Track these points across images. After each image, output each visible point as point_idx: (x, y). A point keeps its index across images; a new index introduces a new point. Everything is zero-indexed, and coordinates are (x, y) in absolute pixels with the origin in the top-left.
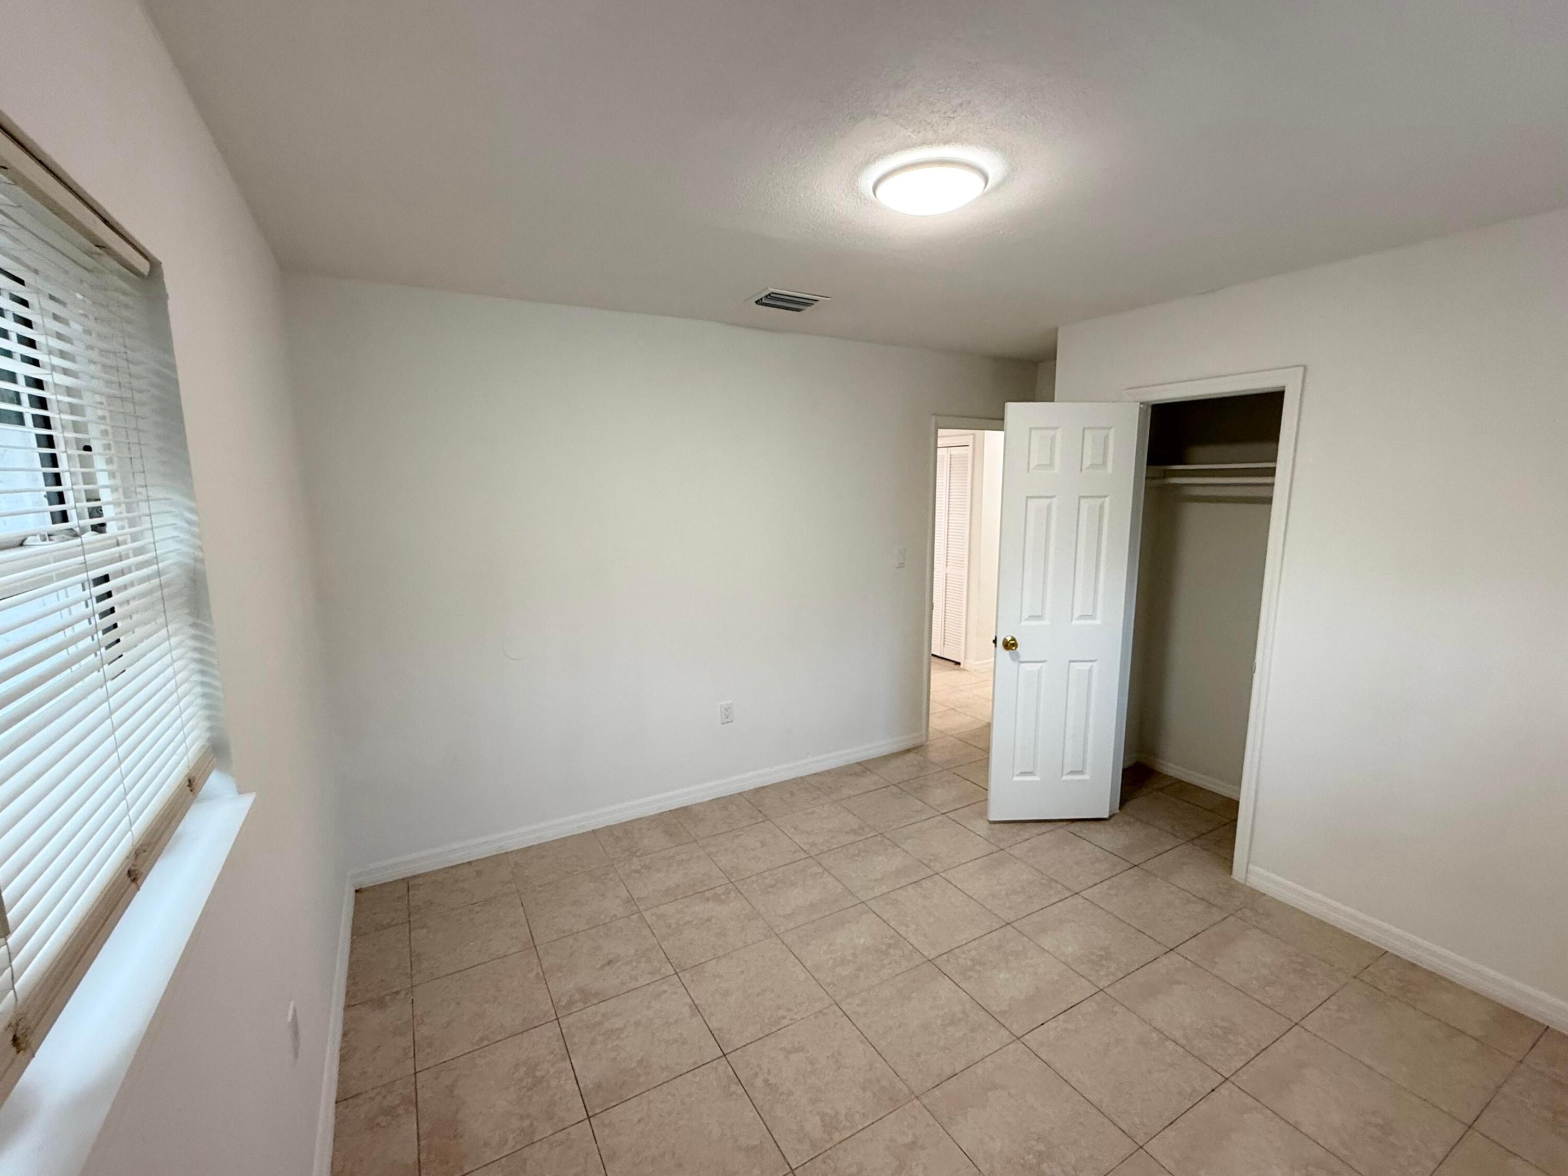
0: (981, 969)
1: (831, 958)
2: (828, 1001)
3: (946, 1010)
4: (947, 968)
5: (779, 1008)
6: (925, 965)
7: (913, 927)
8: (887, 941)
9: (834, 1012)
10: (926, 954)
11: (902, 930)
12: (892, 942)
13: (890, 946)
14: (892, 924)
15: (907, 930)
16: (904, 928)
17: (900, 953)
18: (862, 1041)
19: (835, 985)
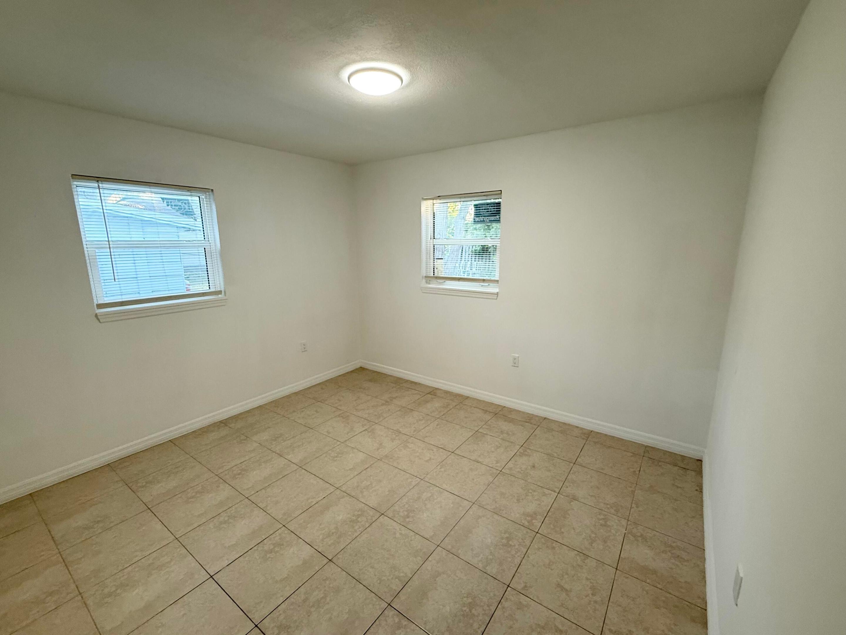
0: (353, 518)
1: (436, 499)
2: (426, 479)
3: (371, 491)
4: (371, 513)
5: (445, 471)
6: (385, 511)
7: (398, 535)
8: (410, 519)
9: (421, 476)
10: (386, 518)
11: (404, 531)
12: (407, 520)
13: (408, 517)
14: (412, 534)
15: (400, 532)
16: (403, 532)
17: (401, 514)
18: (404, 469)
19: (427, 487)
